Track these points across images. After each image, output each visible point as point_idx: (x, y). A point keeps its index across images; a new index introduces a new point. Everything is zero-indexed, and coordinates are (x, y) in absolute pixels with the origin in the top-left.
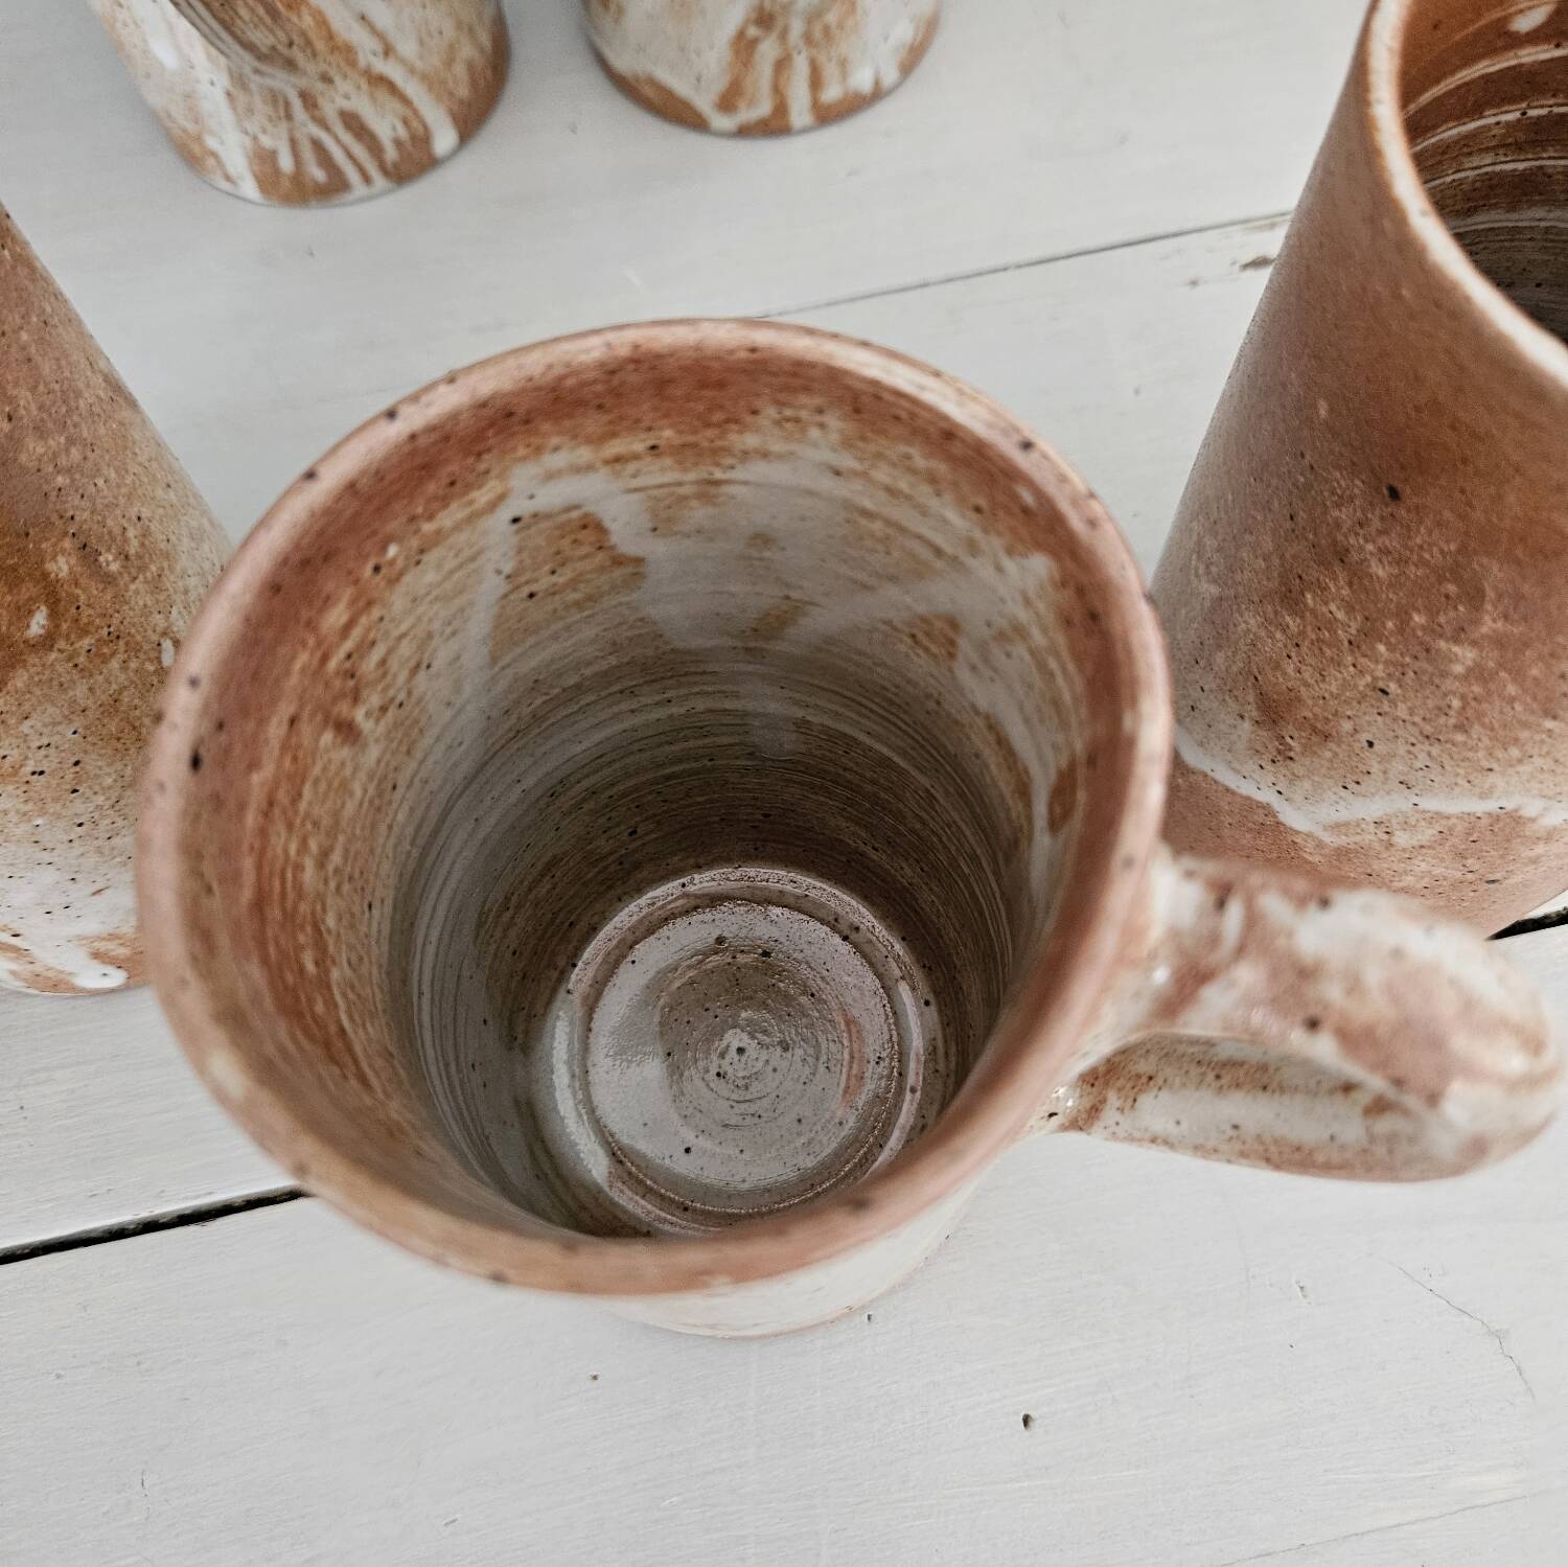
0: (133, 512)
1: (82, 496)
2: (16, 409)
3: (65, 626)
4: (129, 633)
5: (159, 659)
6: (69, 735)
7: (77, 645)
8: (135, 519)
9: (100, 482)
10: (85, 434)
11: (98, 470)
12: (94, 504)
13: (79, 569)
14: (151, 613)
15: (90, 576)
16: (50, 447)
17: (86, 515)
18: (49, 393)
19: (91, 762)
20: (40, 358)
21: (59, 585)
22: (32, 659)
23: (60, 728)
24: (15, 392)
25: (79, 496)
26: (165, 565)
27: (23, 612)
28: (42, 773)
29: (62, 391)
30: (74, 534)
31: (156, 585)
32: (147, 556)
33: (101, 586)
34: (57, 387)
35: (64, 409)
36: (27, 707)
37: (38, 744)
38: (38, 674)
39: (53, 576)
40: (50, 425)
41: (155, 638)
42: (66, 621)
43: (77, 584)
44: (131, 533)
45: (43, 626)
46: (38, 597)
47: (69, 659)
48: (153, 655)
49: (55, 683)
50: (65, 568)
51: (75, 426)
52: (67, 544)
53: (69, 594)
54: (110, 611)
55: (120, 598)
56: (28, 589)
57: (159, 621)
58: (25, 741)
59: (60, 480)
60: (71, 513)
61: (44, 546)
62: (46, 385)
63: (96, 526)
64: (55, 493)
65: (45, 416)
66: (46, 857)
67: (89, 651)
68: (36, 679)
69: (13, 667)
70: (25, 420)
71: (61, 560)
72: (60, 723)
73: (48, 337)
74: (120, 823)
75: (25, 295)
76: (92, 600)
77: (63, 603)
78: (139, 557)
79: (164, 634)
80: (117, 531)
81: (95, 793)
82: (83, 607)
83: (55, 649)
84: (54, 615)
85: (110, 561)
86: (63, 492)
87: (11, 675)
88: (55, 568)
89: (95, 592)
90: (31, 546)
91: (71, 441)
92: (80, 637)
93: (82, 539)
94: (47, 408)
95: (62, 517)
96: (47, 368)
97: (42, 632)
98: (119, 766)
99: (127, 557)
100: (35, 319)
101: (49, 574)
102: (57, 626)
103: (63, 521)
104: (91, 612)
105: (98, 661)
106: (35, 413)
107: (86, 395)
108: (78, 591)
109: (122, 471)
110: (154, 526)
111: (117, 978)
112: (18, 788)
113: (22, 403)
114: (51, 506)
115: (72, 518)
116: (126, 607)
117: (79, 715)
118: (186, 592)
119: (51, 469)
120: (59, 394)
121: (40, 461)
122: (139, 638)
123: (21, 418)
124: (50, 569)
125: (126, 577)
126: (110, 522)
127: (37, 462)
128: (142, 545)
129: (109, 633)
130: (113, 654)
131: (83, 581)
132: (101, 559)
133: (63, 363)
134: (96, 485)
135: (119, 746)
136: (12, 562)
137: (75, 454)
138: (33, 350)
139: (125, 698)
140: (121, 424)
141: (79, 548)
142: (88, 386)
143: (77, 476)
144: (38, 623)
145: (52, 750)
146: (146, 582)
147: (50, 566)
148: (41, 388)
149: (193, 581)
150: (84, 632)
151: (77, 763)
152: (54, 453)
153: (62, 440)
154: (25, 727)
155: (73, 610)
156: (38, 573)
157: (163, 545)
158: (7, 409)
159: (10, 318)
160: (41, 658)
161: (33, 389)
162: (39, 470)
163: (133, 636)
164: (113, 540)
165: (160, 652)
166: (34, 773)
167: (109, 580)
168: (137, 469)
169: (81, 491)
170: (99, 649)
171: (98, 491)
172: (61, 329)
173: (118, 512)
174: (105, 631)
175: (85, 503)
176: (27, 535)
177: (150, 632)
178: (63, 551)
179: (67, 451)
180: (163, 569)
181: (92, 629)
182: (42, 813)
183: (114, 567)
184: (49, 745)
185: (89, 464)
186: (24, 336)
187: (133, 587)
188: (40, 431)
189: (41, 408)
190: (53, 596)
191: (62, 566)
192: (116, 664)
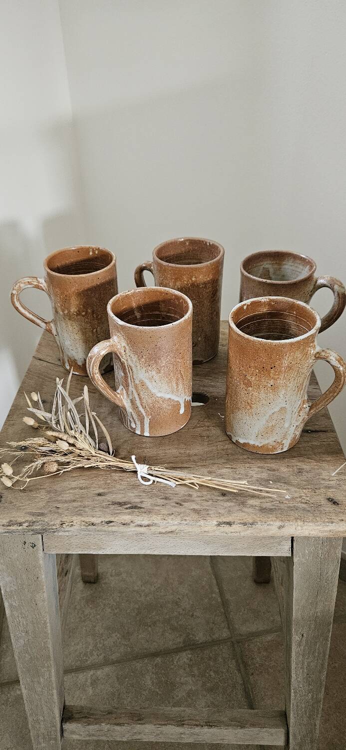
72: (79, 325)
135: (83, 333)
144: (84, 313)
146: (97, 322)
190: (87, 312)
191: (89, 311)
192: (88, 325)
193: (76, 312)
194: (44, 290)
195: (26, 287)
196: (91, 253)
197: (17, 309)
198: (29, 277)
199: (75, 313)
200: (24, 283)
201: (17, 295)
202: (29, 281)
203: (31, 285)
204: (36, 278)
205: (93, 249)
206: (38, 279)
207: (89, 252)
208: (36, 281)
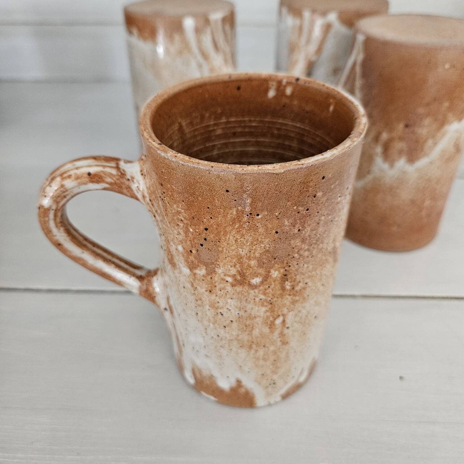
0: (307, 281)
1: (297, 264)
2: (302, 230)
3: (261, 288)
4: (274, 305)
5: (275, 319)
6: (237, 313)
7: (260, 295)
8: (305, 283)
9: (306, 266)
10: (314, 252)
11: (308, 263)
12: (298, 269)
13: (279, 278)
14: (285, 307)
15: (280, 283)
16: (302, 246)
17: (294, 269)
18: (315, 235)
19: (235, 325)
20: (321, 226)
21: (270, 277)
22: (246, 287)
23: (237, 309)
24: (306, 226)
25: (296, 263)
26: (301, 300)
27: (256, 275)
28: (222, 315)
29: (318, 238)
30: (286, 270)
31: (294, 302)
32: (299, 293)
33: (280, 288)
34: (318, 236)
35: (314, 242)
36: (234, 296)
37: (228, 307)
38: (244, 291)
39: (271, 274)
40: (307, 241)
41: (280, 313)
42: (263, 287)
43: (274, 281)
44: (301, 284)
45: (257, 283)
46: (262, 275)
47: (255, 296)
48: (275, 316)
49: (246, 298)
50: (276, 275)
51: (313, 248)
52: (282, 270)
53: (270, 282)
54: (276, 296)
55: (282, 296)
56: (262, 271)
57: (285, 311)
58: (226, 303)
59: (296, 255)
60: (290, 265)
61: (276, 265)
62: (316, 233)
63: (294, 274)
64: (292, 256)
65: (308, 238)
66: (204, 334)
67: (261, 299)
68: (243, 292)
69: (241, 284)
70: (302, 234)
71: (277, 273)
72: (237, 308)
73: (329, 224)
74: (227, 346)
75: (333, 210)
76: (274, 289)
77: (266, 282)
78: (297, 292)
79: (283, 315)
80: (298, 280)
81: (229, 332)
82: (270, 288)
83: (254, 290)
84: (262, 283)
85: (288, 285)
86: (294, 259)
87: (238, 286)
88: (273, 273)
89: (277, 288)
90: (273, 262)
91: (308, 250)
92: (262, 294)
93: (287, 273)
94: (311, 237)
95: (287, 263)
96: (321, 229)
97: (255, 283)
98: (240, 333)
99: (293, 288)
100: (330, 217)
101: (270, 272)
102: (260, 286)
103: (287, 265)
104: (271, 291)
105: (261, 304)
106: (307, 235)
107: (324, 244)
108: (273, 283)
109: (315, 269)
110: (308, 290)
111: (192, 381)
112: (214, 312)
113: (306, 230)
114: (287, 259)
115: (290, 266)
116: (280, 299)
117: (243, 311)
118: (300, 311)
119: (296, 251)
120: (317, 237)
121: (296, 246)
122: (276, 309)
123: (302, 233)
124: (271, 272)
125: (288, 293)
126: (298, 277)
127: (294, 246)
128: (300, 290)
129: (270, 300)
130: (266, 306)
131: (277, 282)
132: (287, 282)
133: (326, 233)
134: (303, 265)
135: (245, 328)
136: (265, 261)
137: (306, 253)
138: (322, 223)
139: (258, 319)
140: (326, 260)
141: (284, 274)
142: (327, 243)
143: (301, 259)
144: (256, 280)
145: (229, 312)
146: (292, 299)
147: (272, 271)
148: (314, 232)
149: (304, 311)
150: (265, 294)
151: (232, 321)
152: (301, 248)
153: (307, 248)
154: (229, 301)
155: (267, 286)
156: (268, 270)
157: (306, 296)
158: (300, 228)
159: (324, 211)
160: (249, 289)
161: (312, 230)
162: (293, 248)
163: (275, 307)
164: (294, 281)
165: (277, 318)
166: (221, 313)
167: (283, 289)
168: (318, 272)
169: (298, 263)
170: (264, 302)
171: (302, 267)
172: (335, 226)
173: (303, 276)
174: (270, 299)
175: (296, 266)
176: (275, 259)
177: (280, 311)
178: (279, 271)
179: (305, 251)
180: (299, 300)
181: (267, 295)
182: (214, 324)
183: (288, 287)
184: (230, 310)
185: (307, 259)
186: (323, 218)
187: (287, 296)
188: (303, 241)
189: (309, 236)
190: (266, 278)
191: (275, 274)
192: (264, 309)
193: (234, 276)
194: (137, 199)
195: (83, 188)
196: (271, 94)
197: (59, 245)
198: (95, 158)
199: (230, 279)
200: (77, 178)
201: (56, 211)
202: (93, 170)
203: (98, 182)
204: (117, 160)
205: (280, 83)
206: (122, 165)
207: (267, 90)
208: (114, 172)
